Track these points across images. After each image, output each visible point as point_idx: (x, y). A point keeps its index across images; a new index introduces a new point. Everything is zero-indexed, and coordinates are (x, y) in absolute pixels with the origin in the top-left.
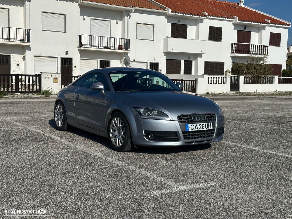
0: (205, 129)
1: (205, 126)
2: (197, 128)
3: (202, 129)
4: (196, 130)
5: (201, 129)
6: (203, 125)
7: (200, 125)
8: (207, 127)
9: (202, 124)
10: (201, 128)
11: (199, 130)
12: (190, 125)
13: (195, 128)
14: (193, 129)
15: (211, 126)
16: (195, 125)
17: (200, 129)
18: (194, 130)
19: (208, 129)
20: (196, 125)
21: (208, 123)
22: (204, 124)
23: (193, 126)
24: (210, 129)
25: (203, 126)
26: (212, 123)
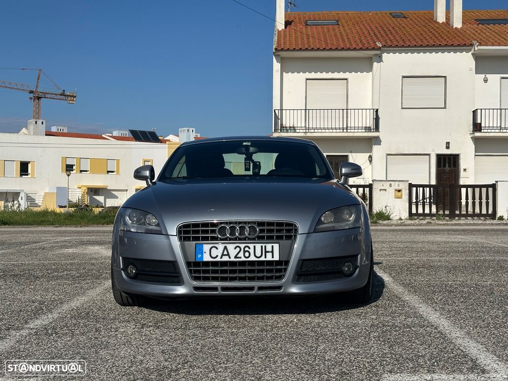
0: (252, 258)
1: (252, 251)
2: (228, 255)
3: (243, 259)
4: (226, 259)
5: (241, 258)
6: (247, 249)
7: (238, 249)
8: (258, 254)
9: (242, 246)
10: (241, 254)
11: (233, 259)
12: (206, 247)
13: (223, 255)
14: (217, 256)
15: (272, 252)
16: (221, 247)
17: (236, 257)
18: (218, 259)
19: (263, 259)
20: (225, 248)
21: (264, 245)
22: (252, 246)
23: (217, 248)
24: (269, 257)
25: (245, 252)
26: (276, 246)
